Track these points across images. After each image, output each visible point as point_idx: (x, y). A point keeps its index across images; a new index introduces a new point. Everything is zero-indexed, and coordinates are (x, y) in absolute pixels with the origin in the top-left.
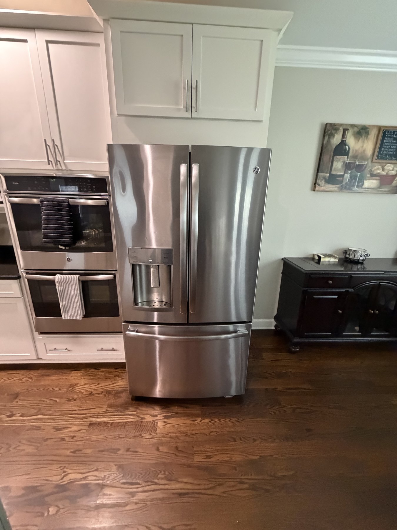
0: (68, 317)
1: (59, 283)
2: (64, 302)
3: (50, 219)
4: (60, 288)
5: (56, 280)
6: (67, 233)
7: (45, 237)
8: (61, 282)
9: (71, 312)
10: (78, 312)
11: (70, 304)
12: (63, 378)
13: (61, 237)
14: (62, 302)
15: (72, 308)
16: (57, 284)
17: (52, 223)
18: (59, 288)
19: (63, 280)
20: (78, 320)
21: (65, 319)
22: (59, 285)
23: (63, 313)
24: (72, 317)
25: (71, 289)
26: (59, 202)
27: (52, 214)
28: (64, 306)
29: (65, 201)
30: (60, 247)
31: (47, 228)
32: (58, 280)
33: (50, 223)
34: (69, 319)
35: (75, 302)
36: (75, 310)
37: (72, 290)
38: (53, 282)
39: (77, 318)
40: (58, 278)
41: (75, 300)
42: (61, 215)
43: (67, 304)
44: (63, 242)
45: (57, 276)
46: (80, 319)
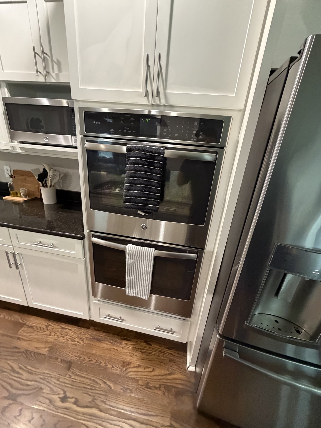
0: (132, 293)
1: (130, 255)
2: (131, 276)
3: (138, 175)
4: (130, 261)
5: (127, 251)
6: (154, 197)
7: (127, 201)
8: (132, 254)
9: (138, 289)
10: (146, 290)
11: (137, 280)
12: (114, 349)
13: (146, 202)
14: (128, 276)
15: (140, 285)
16: (127, 256)
17: (139, 182)
18: (128, 261)
19: (135, 252)
20: (143, 299)
21: (129, 295)
22: (129, 258)
23: (128, 289)
24: (137, 295)
25: (143, 264)
26: (152, 152)
27: (139, 169)
28: (130, 282)
29: (160, 151)
30: (139, 212)
31: (131, 188)
32: (129, 252)
33: (136, 182)
34: (133, 296)
35: (144, 280)
36: (142, 288)
37: (144, 266)
38: (123, 252)
39: (143, 297)
40: (130, 249)
41: (145, 277)
42: (151, 171)
43: (135, 279)
44: (148, 209)
45: (129, 246)
46: (146, 299)
